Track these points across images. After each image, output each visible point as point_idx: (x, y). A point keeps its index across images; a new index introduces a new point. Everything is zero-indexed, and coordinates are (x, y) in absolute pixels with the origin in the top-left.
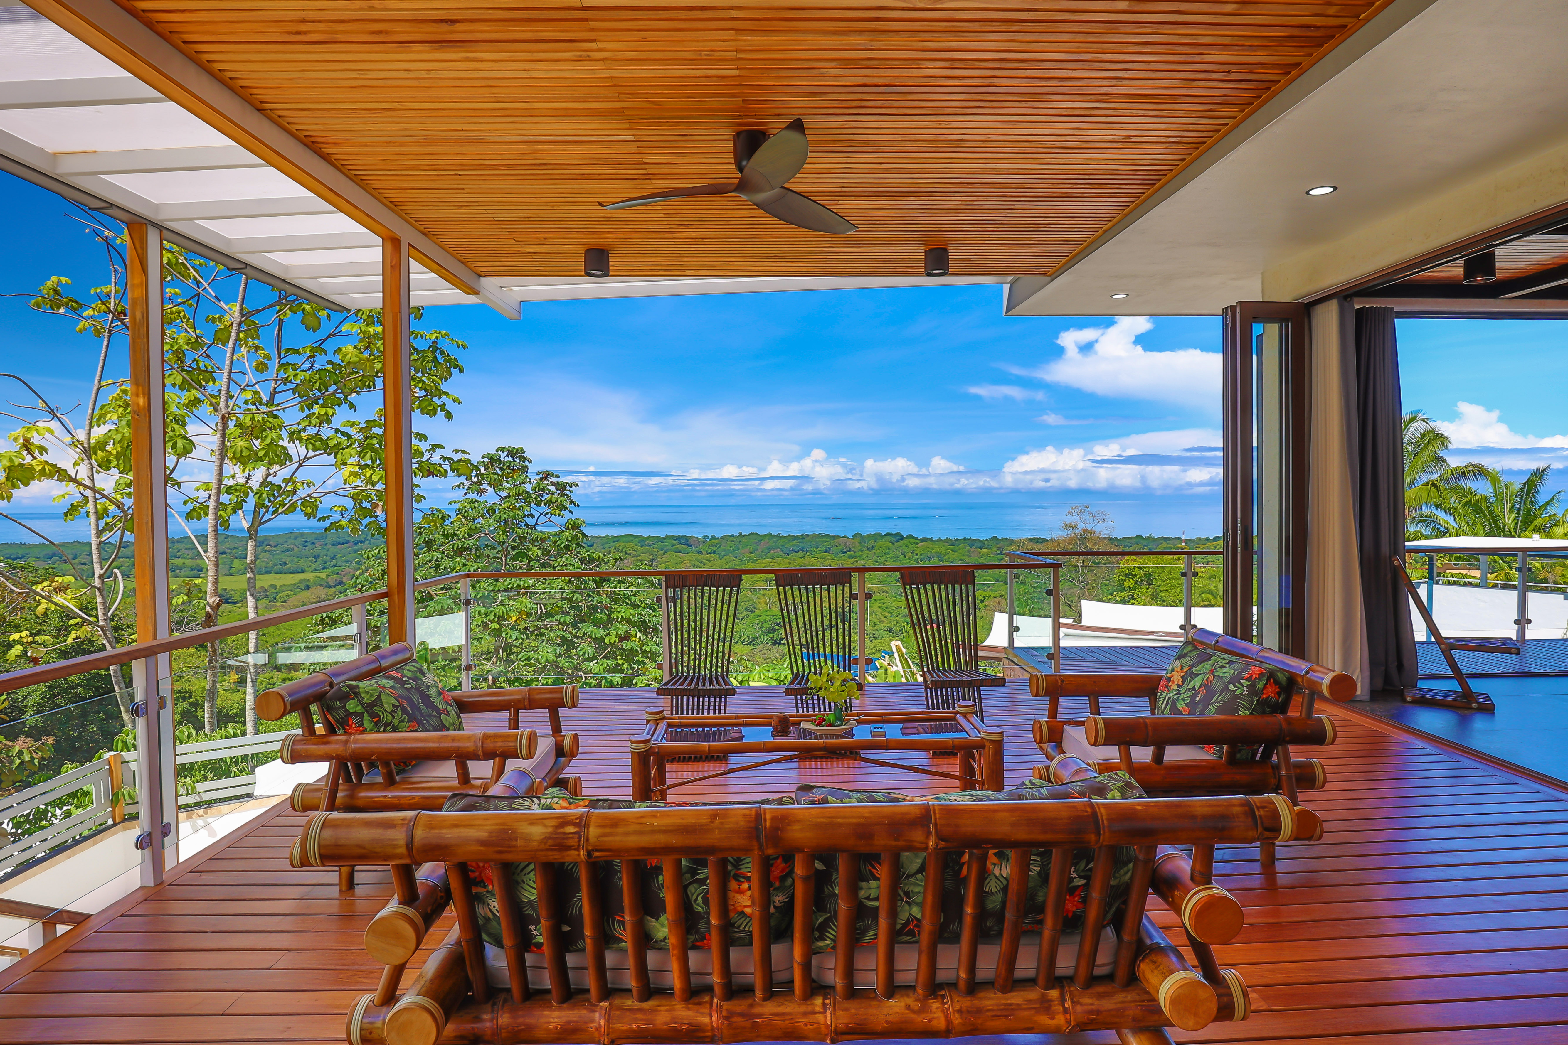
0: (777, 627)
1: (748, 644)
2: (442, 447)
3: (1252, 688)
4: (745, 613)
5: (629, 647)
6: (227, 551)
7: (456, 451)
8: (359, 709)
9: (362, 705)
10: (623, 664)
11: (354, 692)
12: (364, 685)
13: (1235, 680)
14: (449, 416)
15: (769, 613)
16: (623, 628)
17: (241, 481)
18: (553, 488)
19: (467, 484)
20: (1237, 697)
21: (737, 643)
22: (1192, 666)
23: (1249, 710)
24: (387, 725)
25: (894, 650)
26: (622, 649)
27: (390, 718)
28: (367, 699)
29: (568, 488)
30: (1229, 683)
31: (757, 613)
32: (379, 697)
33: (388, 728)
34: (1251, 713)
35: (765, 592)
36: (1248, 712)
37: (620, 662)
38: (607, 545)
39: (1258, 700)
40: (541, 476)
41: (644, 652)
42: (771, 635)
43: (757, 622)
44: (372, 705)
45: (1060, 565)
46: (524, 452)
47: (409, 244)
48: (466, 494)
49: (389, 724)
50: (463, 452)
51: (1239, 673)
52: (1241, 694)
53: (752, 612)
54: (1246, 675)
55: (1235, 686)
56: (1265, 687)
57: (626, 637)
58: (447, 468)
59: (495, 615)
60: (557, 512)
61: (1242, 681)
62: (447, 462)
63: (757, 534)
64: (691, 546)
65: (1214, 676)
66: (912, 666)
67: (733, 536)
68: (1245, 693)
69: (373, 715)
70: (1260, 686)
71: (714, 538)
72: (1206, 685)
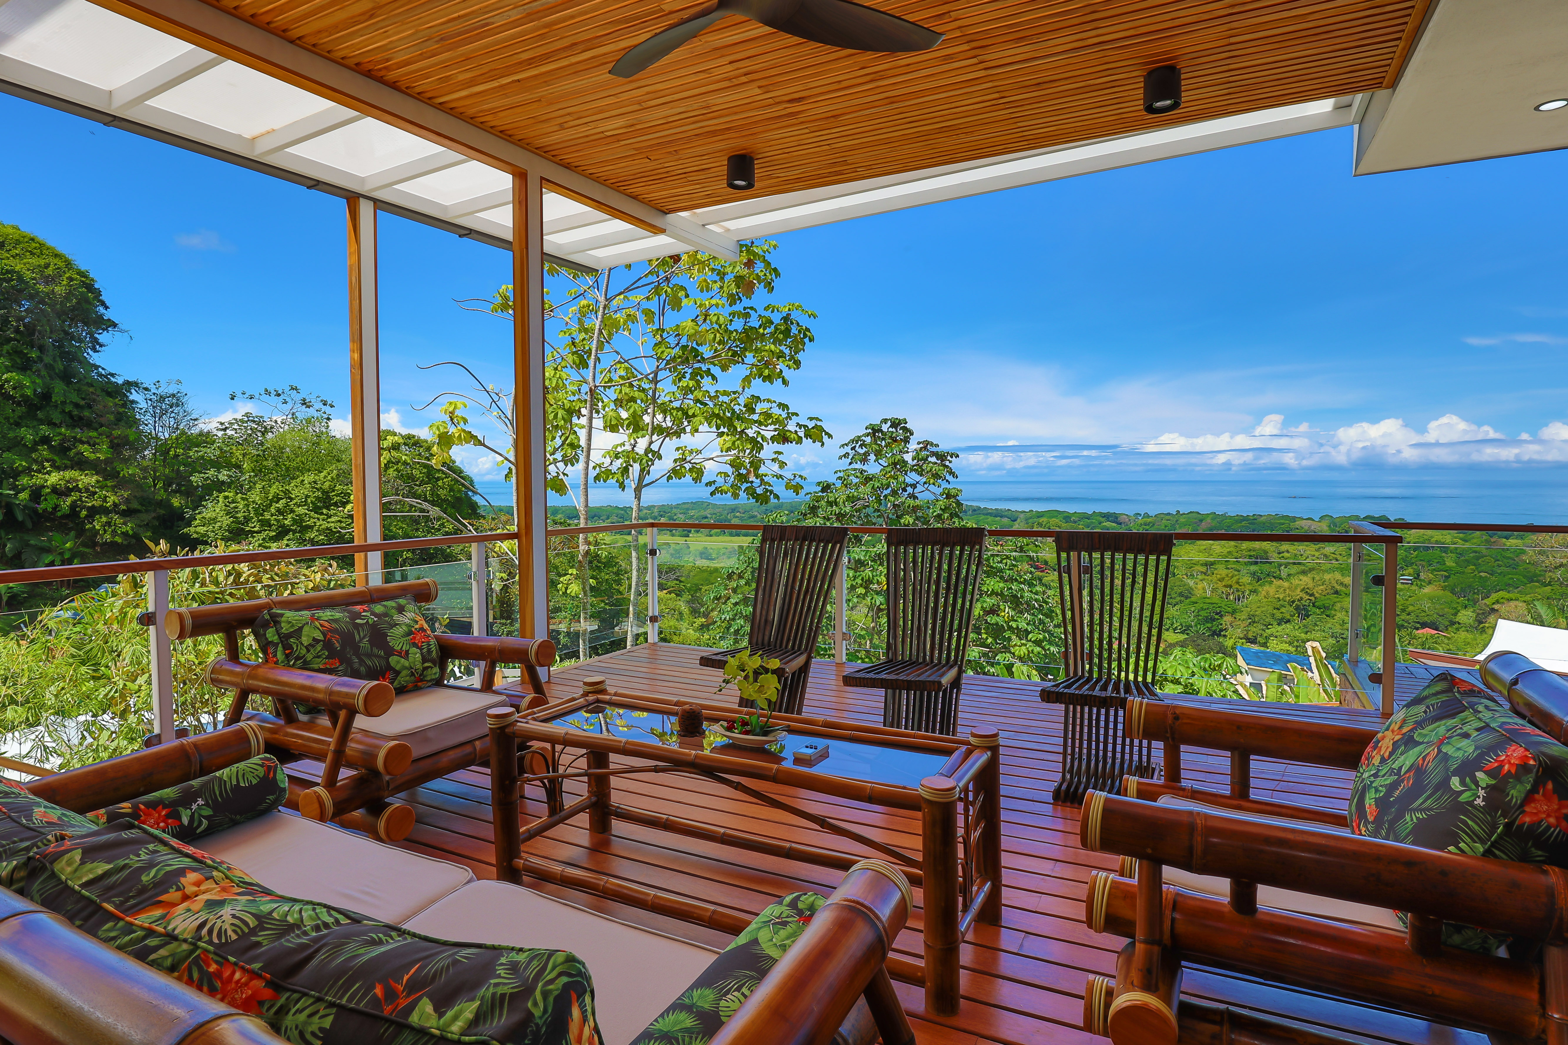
0: (1217, 617)
1: (1182, 633)
2: (797, 415)
3: (1496, 792)
4: (1179, 599)
5: (993, 621)
6: (709, 516)
7: (811, 419)
8: (275, 639)
9: (279, 636)
10: (987, 638)
11: (275, 620)
12: (289, 614)
13: (1467, 769)
14: (785, 383)
15: (1207, 601)
16: (989, 601)
17: (628, 447)
18: (933, 459)
19: (852, 453)
20: (1466, 808)
21: (1167, 630)
22: (1420, 724)
23: (1483, 842)
24: (297, 658)
25: (1310, 652)
26: (986, 622)
27: (304, 651)
28: (285, 628)
29: (949, 458)
30: (1455, 773)
31: (1193, 599)
32: (301, 629)
33: (299, 662)
34: (1487, 853)
35: (1203, 576)
36: (1480, 848)
37: (984, 636)
38: (1030, 521)
39: (1508, 826)
40: (921, 445)
41: (1010, 628)
42: (1209, 625)
43: (1193, 609)
44: (289, 636)
45: (1400, 539)
46: (906, 423)
47: (542, 178)
48: (850, 464)
49: (301, 658)
50: (817, 419)
51: (1481, 756)
52: (1470, 803)
53: (1187, 598)
54: (1491, 762)
55: (1463, 783)
56: (1529, 798)
57: (993, 611)
58: (802, 434)
59: (862, 579)
60: (932, 481)
61: (1480, 775)
62: (803, 429)
63: (1198, 513)
64: (1120, 524)
65: (1439, 751)
66: (1334, 675)
67: (1169, 514)
68: (1479, 802)
69: (287, 647)
70: (1516, 793)
71: (1147, 515)
72: (1418, 770)
